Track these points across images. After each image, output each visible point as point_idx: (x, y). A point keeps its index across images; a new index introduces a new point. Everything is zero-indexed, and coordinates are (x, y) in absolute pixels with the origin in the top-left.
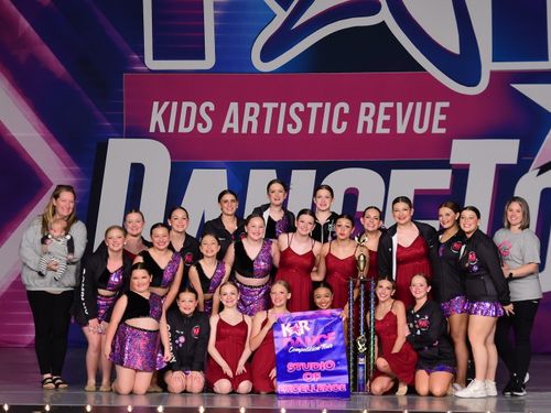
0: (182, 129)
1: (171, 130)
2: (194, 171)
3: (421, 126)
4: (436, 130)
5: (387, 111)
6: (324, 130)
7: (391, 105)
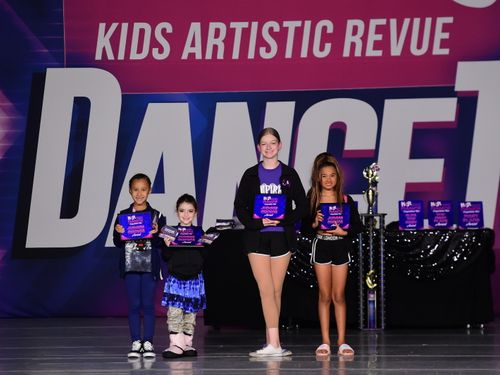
0: (134, 56)
1: (121, 56)
2: (150, 105)
3: (419, 46)
4: (437, 51)
5: (379, 29)
6: (304, 54)
7: (383, 22)
